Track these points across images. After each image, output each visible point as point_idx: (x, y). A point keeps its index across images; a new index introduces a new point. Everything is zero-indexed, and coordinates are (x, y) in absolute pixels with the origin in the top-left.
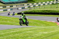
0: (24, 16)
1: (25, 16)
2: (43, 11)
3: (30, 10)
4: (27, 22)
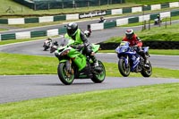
0: (78, 37)
1: (84, 41)
3: (145, 33)
4: (97, 64)
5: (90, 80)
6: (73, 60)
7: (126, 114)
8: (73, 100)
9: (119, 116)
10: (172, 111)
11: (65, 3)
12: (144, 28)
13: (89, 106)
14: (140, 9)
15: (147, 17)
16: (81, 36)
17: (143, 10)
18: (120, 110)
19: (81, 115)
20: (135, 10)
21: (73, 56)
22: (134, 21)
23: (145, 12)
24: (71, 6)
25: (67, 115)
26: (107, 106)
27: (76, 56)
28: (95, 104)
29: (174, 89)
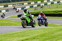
2: (55, 12)
3: (36, 11)
4: (33, 21)
5: (31, 26)
6: (26, 20)
7: (29, 39)
8: (11, 34)
9: (27, 39)
10: (45, 38)
11: (8, 1)
12: (35, 9)
13: (16, 36)
14: (34, 3)
15: (36, 6)
16: (28, 12)
17: (35, 3)
18: (27, 37)
19: (14, 39)
20: (32, 3)
21: (26, 19)
22: (32, 7)
23: (35, 4)
24: (10, 2)
25: (9, 39)
26: (23, 36)
27: (27, 19)
28: (18, 36)
29: (45, 30)
